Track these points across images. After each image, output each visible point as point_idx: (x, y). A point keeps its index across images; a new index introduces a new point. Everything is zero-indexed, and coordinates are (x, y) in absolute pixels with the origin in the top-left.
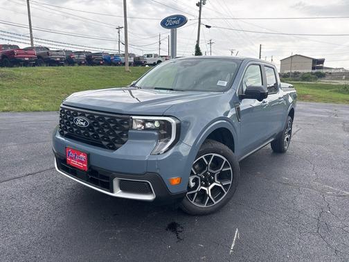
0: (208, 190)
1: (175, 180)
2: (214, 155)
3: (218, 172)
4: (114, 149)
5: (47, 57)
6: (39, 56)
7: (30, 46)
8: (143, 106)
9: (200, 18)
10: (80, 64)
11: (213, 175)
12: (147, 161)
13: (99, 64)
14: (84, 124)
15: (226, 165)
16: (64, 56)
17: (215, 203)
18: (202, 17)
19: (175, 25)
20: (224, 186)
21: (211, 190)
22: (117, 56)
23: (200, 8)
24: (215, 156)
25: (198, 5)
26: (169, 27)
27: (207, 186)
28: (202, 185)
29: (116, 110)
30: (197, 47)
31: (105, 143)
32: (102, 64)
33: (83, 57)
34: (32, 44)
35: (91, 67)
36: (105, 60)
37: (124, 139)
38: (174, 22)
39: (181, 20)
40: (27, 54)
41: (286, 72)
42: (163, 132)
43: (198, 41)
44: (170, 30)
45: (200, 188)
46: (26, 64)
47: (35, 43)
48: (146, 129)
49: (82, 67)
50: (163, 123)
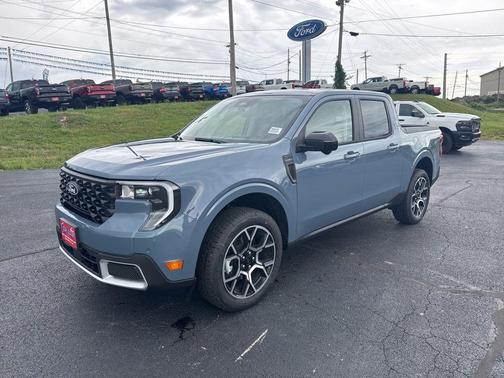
0: (249, 275)
1: (175, 264)
2: (258, 227)
3: (259, 250)
4: (101, 222)
5: (129, 92)
6: (119, 93)
7: (111, 78)
8: (135, 169)
9: (341, 23)
10: (172, 99)
11: (254, 254)
12: (134, 239)
13: (198, 99)
14: (73, 190)
15: (270, 240)
16: (151, 90)
17: (256, 291)
18: (344, 21)
19: (308, 34)
20: (266, 268)
21: (252, 274)
22: (223, 86)
23: (342, 9)
24: (258, 229)
25: (338, 4)
26: (299, 38)
27: (247, 270)
28: (242, 269)
29: (101, 173)
30: (338, 66)
31: (93, 215)
32: (202, 99)
33: (176, 89)
34: (114, 75)
35: (186, 104)
36: (206, 92)
37: (110, 211)
38: (306, 32)
39: (318, 27)
40: (103, 90)
41: (490, 93)
42: (157, 201)
43: (339, 57)
44: (301, 43)
45: (240, 272)
46: (102, 103)
47: (116, 73)
48: (137, 197)
49: (174, 104)
50: (157, 190)
